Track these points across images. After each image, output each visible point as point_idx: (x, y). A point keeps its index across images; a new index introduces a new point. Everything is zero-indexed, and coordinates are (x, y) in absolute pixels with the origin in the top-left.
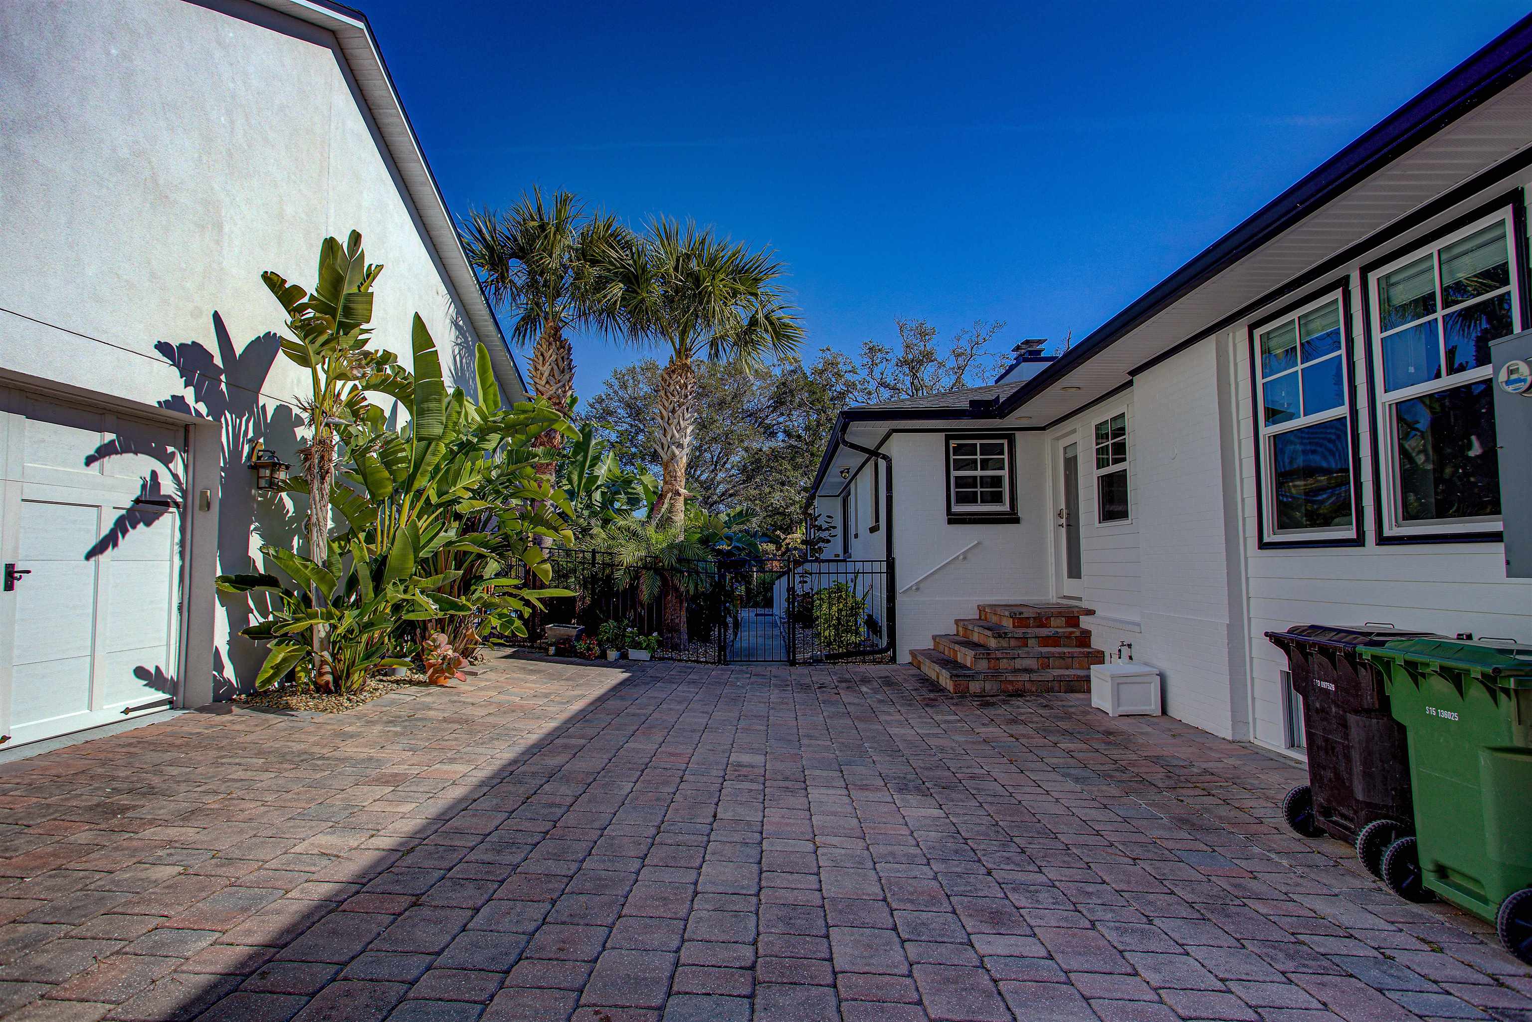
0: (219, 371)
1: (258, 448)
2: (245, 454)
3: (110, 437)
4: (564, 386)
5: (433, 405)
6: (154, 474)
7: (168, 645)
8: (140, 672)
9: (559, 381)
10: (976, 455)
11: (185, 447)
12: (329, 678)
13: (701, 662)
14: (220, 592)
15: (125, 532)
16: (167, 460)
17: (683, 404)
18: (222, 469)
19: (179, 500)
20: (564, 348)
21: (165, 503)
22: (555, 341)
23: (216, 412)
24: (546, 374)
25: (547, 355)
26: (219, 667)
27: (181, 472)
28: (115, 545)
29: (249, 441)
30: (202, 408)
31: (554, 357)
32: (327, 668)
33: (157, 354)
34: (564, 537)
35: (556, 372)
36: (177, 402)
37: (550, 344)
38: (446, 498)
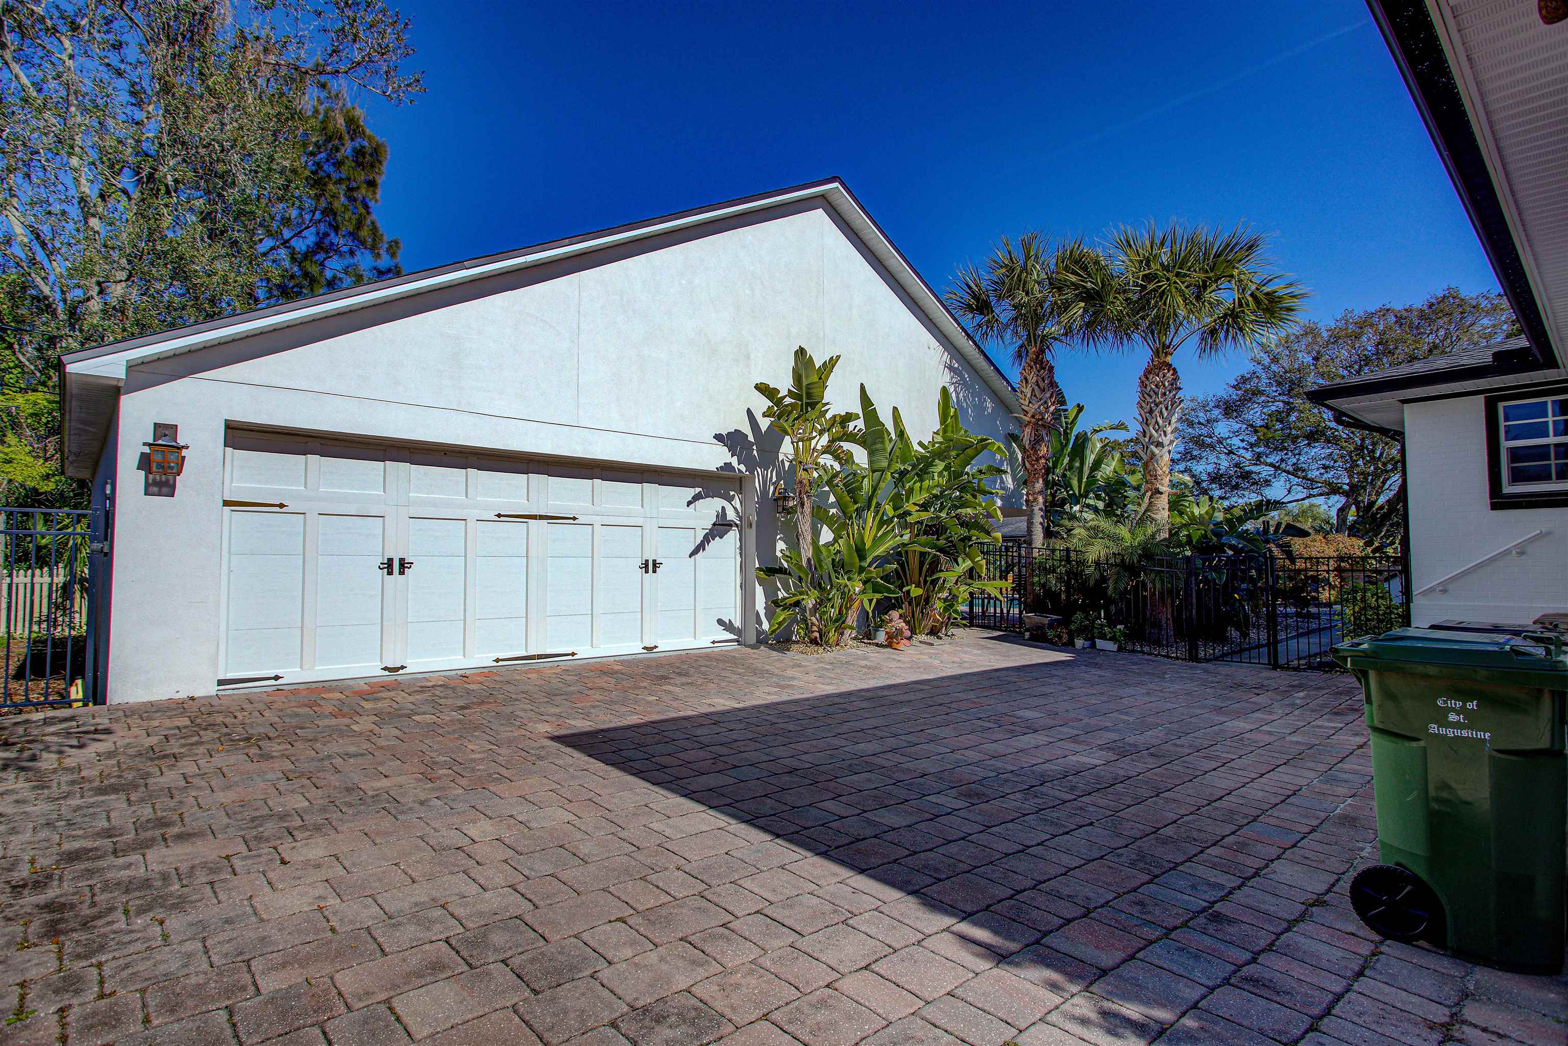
0: (752, 444)
1: (779, 487)
2: (771, 492)
3: (698, 490)
4: (1046, 402)
5: (879, 446)
6: (723, 508)
7: (736, 607)
8: (720, 622)
9: (1041, 399)
10: (1547, 417)
11: (740, 491)
12: (817, 635)
13: (1172, 658)
14: (758, 578)
15: (708, 542)
16: (730, 500)
17: (1161, 403)
18: (757, 503)
19: (738, 522)
20: (1044, 369)
21: (730, 525)
22: (1035, 364)
23: (751, 469)
24: (1029, 395)
25: (1029, 378)
26: (759, 622)
27: (738, 506)
28: (704, 549)
29: (774, 484)
30: (742, 468)
31: (1035, 379)
32: (815, 628)
33: (715, 441)
34: (994, 538)
35: (1037, 392)
36: (728, 466)
37: (1032, 367)
38: (901, 511)
